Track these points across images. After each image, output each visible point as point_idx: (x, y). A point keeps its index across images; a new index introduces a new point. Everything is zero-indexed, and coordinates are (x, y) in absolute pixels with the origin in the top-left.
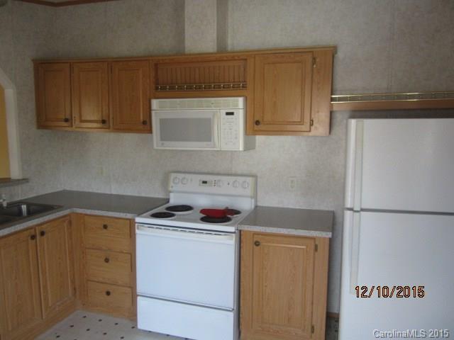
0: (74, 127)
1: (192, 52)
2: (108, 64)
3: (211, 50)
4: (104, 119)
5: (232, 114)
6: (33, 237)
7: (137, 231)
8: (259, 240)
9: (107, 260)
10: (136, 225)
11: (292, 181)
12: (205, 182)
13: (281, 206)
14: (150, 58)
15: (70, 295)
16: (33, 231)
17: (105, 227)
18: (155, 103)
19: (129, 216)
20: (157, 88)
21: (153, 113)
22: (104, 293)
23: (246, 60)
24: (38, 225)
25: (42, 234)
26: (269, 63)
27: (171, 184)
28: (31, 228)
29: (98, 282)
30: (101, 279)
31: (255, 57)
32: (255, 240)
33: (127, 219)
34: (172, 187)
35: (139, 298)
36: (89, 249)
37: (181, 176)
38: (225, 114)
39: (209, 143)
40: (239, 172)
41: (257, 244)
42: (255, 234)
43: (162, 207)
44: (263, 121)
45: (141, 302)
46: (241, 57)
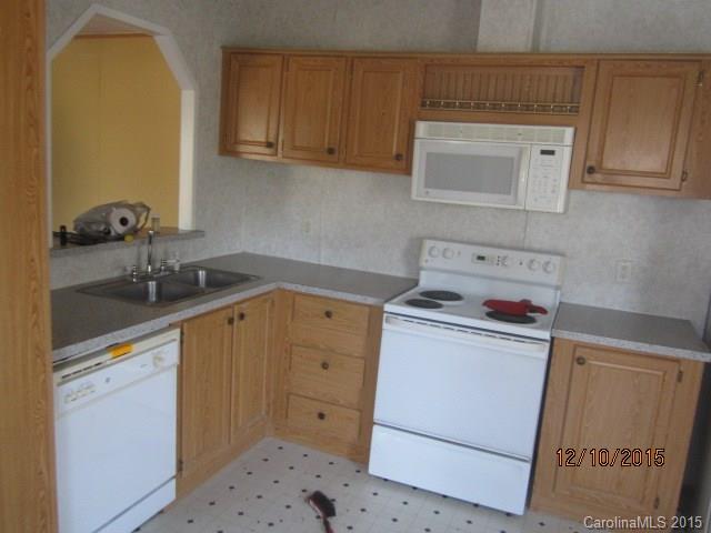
0: (280, 155)
1: (489, 50)
2: (347, 61)
3: (521, 49)
4: (332, 146)
5: (552, 153)
6: (231, 321)
7: (385, 325)
8: (584, 356)
9: (325, 366)
10: (385, 315)
11: (624, 268)
12: (481, 258)
13: (599, 305)
14: (419, 55)
15: (263, 413)
16: (230, 310)
17: (328, 314)
18: (422, 128)
19: (371, 301)
20: (423, 105)
21: (417, 143)
22: (316, 415)
23: (583, 67)
24: (237, 303)
25: (242, 316)
26: (622, 76)
27: (425, 256)
28: (228, 307)
29: (306, 397)
30: (311, 394)
31: (598, 65)
32: (578, 354)
33: (366, 305)
34: (427, 261)
35: (375, 428)
36: (298, 345)
37: (441, 245)
38: (539, 152)
39: (505, 197)
40: (537, 246)
41: (581, 361)
42: (577, 345)
43: (412, 291)
44: (601, 168)
45: (379, 435)
46: (575, 63)
